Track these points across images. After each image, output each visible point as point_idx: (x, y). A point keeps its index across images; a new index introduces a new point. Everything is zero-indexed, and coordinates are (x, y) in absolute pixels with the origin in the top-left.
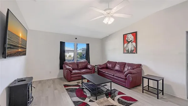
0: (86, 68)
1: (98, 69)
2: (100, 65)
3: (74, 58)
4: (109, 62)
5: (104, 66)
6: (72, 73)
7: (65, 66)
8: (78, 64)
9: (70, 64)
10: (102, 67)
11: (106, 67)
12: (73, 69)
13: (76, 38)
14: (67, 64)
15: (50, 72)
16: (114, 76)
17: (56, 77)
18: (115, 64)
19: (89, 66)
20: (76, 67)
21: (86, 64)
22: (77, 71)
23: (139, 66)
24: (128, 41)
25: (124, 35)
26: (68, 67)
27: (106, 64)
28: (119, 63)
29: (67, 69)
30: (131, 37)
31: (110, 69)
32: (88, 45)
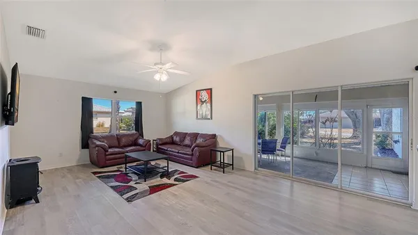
0: (135, 143)
1: (157, 145)
2: (160, 139)
3: (110, 130)
4: (176, 134)
5: (168, 140)
6: (107, 153)
7: (92, 141)
8: (119, 138)
9: (103, 137)
10: (165, 141)
11: (171, 142)
12: (110, 147)
13: (115, 92)
14: (97, 138)
15: (61, 155)
16: (178, 153)
17: (74, 164)
18: (184, 136)
19: (141, 141)
20: (116, 143)
21: (135, 137)
22: (117, 150)
23: (214, 136)
24: (202, 101)
25: (197, 91)
26: (98, 143)
27: (172, 137)
28: (190, 135)
29: (97, 146)
30: (205, 96)
31: (177, 144)
32: (139, 104)
